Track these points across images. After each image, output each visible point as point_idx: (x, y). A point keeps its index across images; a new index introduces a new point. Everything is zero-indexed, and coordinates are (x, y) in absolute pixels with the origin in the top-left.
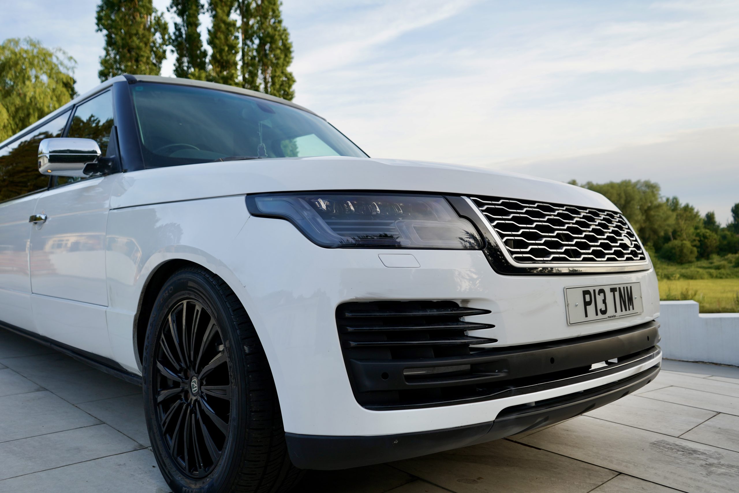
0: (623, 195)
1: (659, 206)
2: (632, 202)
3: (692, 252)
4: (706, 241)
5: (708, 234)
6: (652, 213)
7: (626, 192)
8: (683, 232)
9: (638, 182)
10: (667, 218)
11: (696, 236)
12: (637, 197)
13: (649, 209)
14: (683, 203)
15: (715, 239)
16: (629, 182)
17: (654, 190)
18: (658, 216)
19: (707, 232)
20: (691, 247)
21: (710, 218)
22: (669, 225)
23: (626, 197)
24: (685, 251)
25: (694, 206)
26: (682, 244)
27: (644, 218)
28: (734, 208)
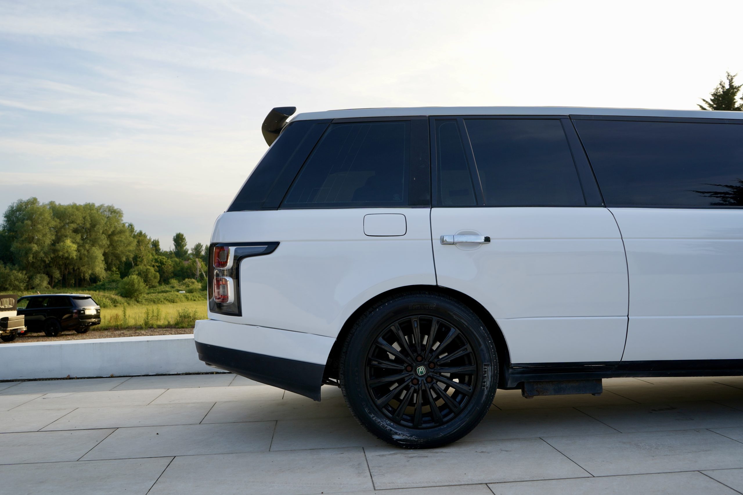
0: (88, 218)
2: (98, 226)
3: (155, 277)
4: (163, 266)
5: (164, 260)
6: (116, 238)
7: (91, 215)
8: (144, 257)
9: (102, 206)
10: (129, 244)
11: (155, 262)
12: (103, 222)
13: (113, 233)
14: (137, 229)
15: (170, 265)
16: (93, 205)
17: (117, 216)
18: (121, 241)
19: (163, 259)
20: (154, 272)
21: (156, 244)
22: (130, 251)
23: (91, 221)
24: (149, 276)
25: (147, 234)
26: (147, 270)
27: (108, 243)
28: (175, 237)
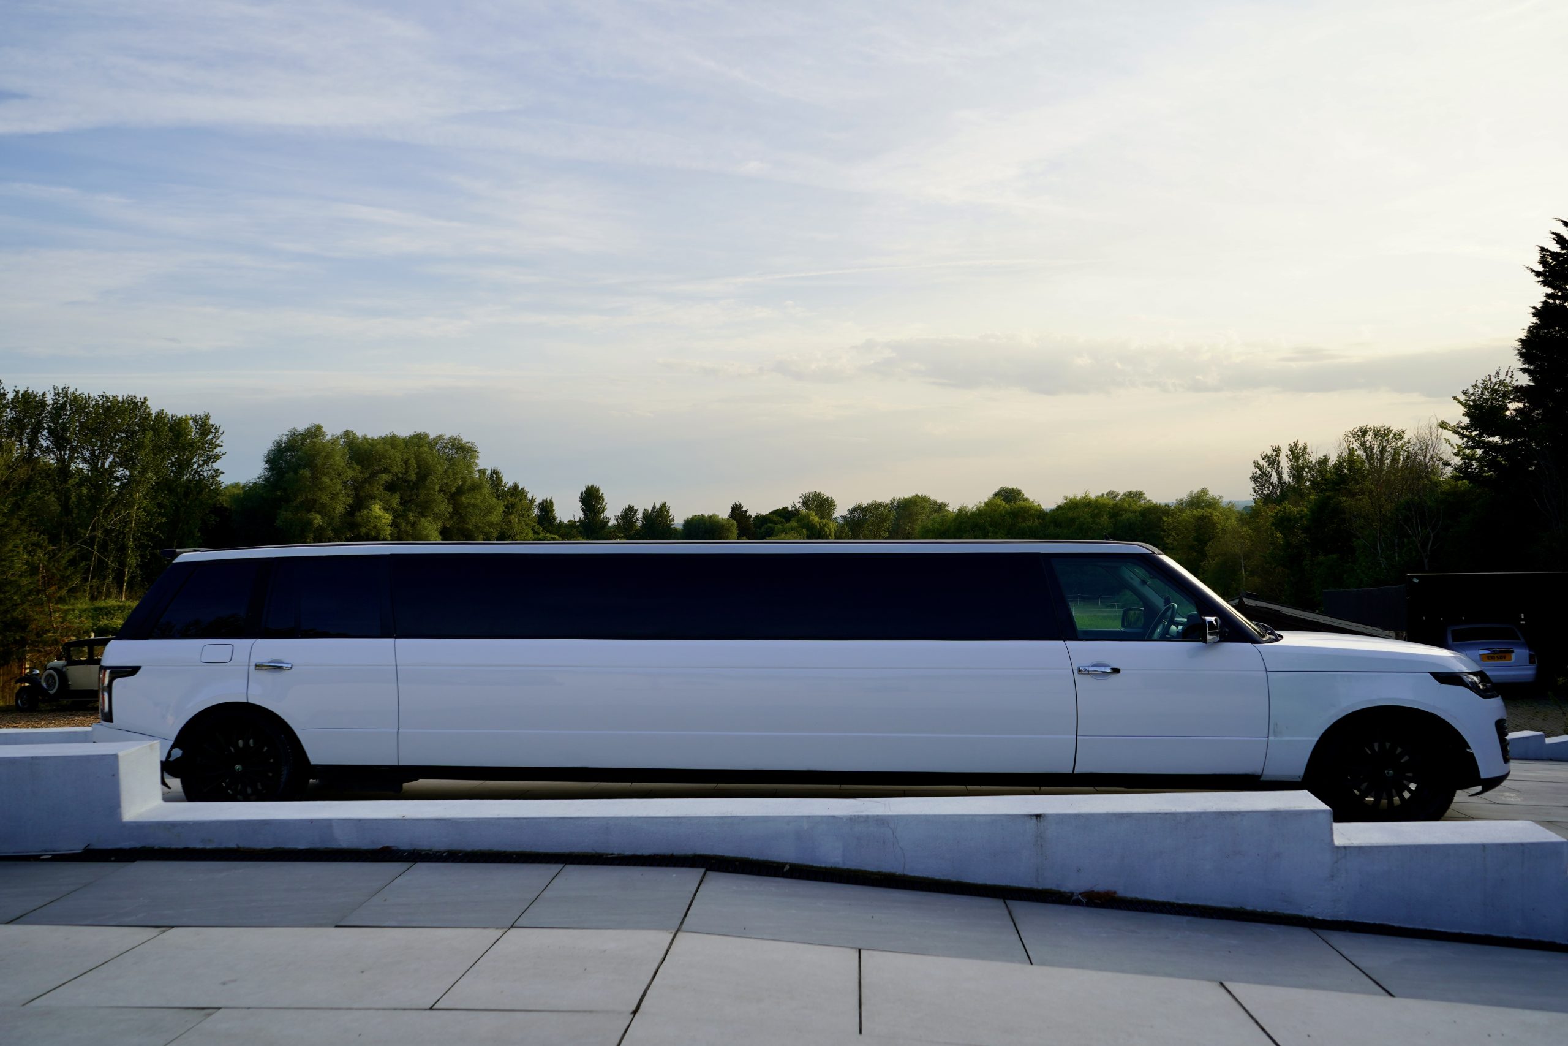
0: (413, 462)
1: (475, 487)
2: (431, 477)
6: (465, 500)
7: (418, 457)
9: (440, 437)
10: (490, 510)
12: (441, 469)
13: (460, 491)
14: (508, 480)
17: (468, 456)
18: (474, 505)
21: (546, 508)
22: (491, 525)
23: (419, 467)
25: (526, 489)
27: (451, 510)
28: (584, 495)
